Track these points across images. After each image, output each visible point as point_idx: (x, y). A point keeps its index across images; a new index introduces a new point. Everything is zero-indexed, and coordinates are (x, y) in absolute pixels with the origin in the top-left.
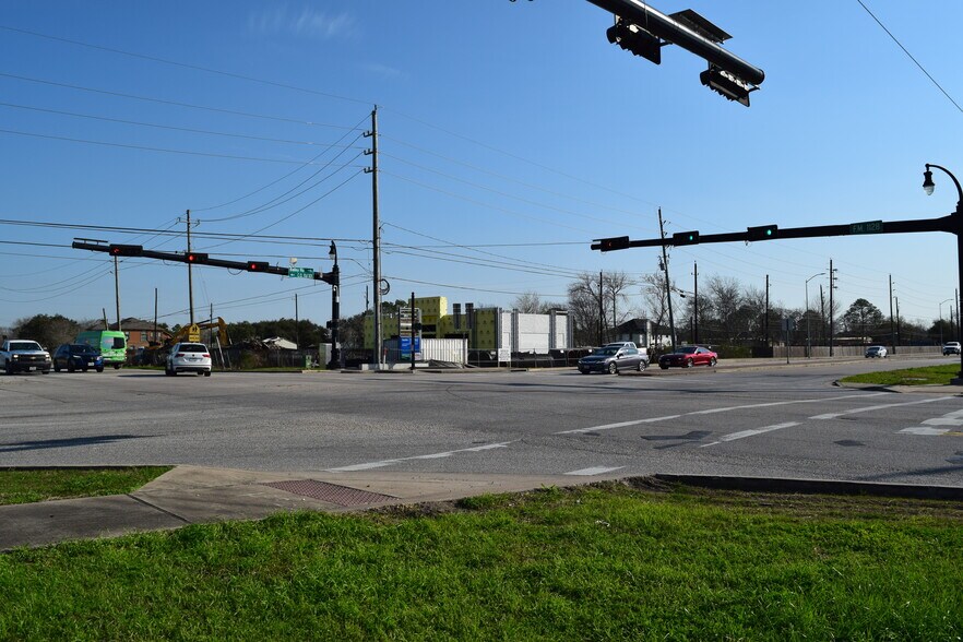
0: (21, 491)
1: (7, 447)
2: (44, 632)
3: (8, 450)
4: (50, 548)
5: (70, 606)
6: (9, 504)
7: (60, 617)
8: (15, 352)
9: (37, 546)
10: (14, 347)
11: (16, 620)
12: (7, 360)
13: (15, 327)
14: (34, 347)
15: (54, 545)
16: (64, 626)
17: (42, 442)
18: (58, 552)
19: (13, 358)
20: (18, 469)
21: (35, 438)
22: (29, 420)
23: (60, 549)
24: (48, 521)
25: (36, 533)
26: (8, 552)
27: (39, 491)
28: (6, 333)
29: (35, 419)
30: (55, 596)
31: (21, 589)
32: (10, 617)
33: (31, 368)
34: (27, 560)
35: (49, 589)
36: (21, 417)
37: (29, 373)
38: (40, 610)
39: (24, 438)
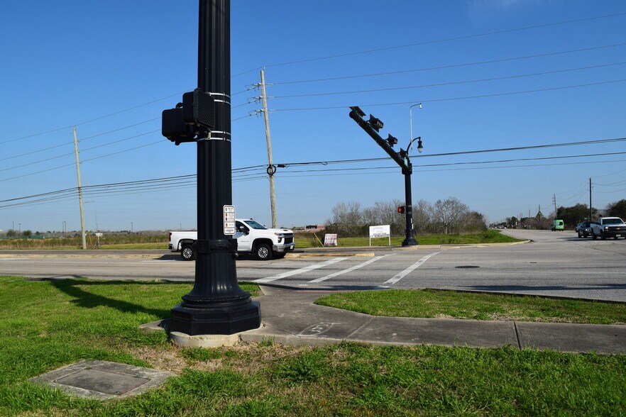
0: (599, 315)
1: (596, 287)
2: (598, 412)
3: (596, 289)
4: (611, 356)
5: (619, 398)
6: (589, 323)
7: (610, 404)
8: (606, 225)
9: (603, 353)
10: (605, 222)
11: (582, 399)
12: (601, 230)
13: (607, 209)
14: (619, 222)
15: (614, 355)
16: (612, 410)
17: (619, 285)
18: (616, 360)
19: (605, 229)
20: (599, 301)
21: (616, 282)
22: (612, 269)
23: (618, 358)
24: (613, 338)
25: (603, 345)
26: (583, 354)
27: (610, 318)
28: (602, 213)
29: (617, 269)
30: (609, 389)
31: (588, 379)
32: (578, 396)
33: (617, 236)
34: (595, 361)
35: (606, 384)
36: (608, 267)
37: (616, 239)
38: (598, 396)
39: (608, 281)
